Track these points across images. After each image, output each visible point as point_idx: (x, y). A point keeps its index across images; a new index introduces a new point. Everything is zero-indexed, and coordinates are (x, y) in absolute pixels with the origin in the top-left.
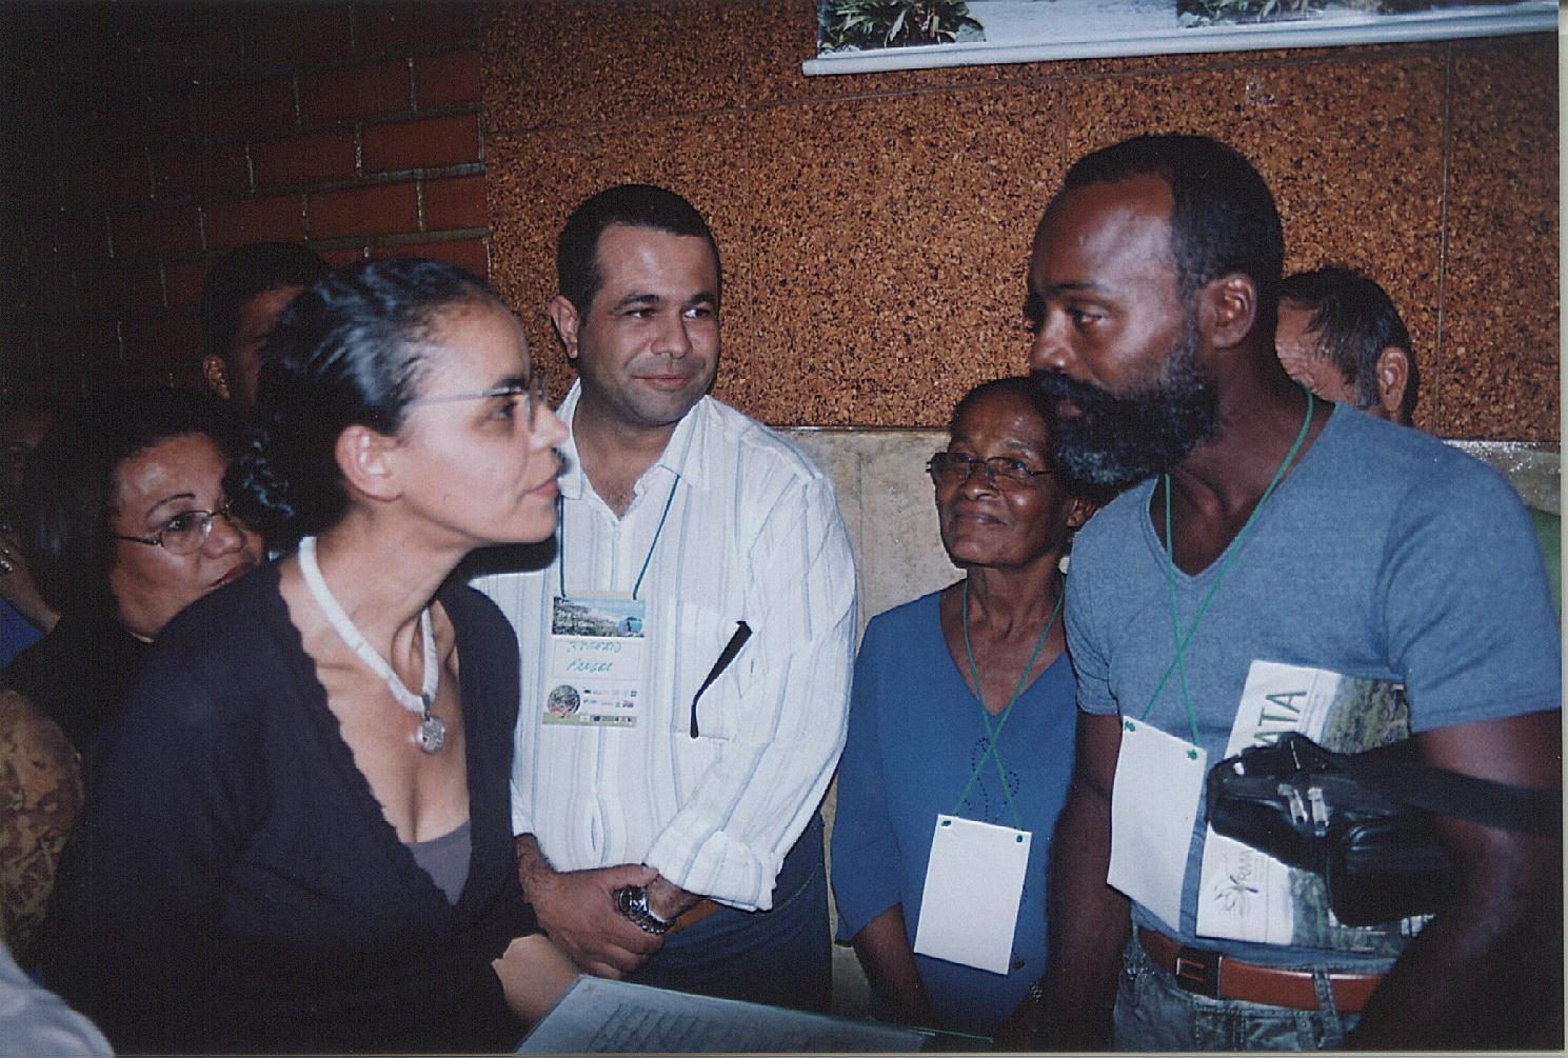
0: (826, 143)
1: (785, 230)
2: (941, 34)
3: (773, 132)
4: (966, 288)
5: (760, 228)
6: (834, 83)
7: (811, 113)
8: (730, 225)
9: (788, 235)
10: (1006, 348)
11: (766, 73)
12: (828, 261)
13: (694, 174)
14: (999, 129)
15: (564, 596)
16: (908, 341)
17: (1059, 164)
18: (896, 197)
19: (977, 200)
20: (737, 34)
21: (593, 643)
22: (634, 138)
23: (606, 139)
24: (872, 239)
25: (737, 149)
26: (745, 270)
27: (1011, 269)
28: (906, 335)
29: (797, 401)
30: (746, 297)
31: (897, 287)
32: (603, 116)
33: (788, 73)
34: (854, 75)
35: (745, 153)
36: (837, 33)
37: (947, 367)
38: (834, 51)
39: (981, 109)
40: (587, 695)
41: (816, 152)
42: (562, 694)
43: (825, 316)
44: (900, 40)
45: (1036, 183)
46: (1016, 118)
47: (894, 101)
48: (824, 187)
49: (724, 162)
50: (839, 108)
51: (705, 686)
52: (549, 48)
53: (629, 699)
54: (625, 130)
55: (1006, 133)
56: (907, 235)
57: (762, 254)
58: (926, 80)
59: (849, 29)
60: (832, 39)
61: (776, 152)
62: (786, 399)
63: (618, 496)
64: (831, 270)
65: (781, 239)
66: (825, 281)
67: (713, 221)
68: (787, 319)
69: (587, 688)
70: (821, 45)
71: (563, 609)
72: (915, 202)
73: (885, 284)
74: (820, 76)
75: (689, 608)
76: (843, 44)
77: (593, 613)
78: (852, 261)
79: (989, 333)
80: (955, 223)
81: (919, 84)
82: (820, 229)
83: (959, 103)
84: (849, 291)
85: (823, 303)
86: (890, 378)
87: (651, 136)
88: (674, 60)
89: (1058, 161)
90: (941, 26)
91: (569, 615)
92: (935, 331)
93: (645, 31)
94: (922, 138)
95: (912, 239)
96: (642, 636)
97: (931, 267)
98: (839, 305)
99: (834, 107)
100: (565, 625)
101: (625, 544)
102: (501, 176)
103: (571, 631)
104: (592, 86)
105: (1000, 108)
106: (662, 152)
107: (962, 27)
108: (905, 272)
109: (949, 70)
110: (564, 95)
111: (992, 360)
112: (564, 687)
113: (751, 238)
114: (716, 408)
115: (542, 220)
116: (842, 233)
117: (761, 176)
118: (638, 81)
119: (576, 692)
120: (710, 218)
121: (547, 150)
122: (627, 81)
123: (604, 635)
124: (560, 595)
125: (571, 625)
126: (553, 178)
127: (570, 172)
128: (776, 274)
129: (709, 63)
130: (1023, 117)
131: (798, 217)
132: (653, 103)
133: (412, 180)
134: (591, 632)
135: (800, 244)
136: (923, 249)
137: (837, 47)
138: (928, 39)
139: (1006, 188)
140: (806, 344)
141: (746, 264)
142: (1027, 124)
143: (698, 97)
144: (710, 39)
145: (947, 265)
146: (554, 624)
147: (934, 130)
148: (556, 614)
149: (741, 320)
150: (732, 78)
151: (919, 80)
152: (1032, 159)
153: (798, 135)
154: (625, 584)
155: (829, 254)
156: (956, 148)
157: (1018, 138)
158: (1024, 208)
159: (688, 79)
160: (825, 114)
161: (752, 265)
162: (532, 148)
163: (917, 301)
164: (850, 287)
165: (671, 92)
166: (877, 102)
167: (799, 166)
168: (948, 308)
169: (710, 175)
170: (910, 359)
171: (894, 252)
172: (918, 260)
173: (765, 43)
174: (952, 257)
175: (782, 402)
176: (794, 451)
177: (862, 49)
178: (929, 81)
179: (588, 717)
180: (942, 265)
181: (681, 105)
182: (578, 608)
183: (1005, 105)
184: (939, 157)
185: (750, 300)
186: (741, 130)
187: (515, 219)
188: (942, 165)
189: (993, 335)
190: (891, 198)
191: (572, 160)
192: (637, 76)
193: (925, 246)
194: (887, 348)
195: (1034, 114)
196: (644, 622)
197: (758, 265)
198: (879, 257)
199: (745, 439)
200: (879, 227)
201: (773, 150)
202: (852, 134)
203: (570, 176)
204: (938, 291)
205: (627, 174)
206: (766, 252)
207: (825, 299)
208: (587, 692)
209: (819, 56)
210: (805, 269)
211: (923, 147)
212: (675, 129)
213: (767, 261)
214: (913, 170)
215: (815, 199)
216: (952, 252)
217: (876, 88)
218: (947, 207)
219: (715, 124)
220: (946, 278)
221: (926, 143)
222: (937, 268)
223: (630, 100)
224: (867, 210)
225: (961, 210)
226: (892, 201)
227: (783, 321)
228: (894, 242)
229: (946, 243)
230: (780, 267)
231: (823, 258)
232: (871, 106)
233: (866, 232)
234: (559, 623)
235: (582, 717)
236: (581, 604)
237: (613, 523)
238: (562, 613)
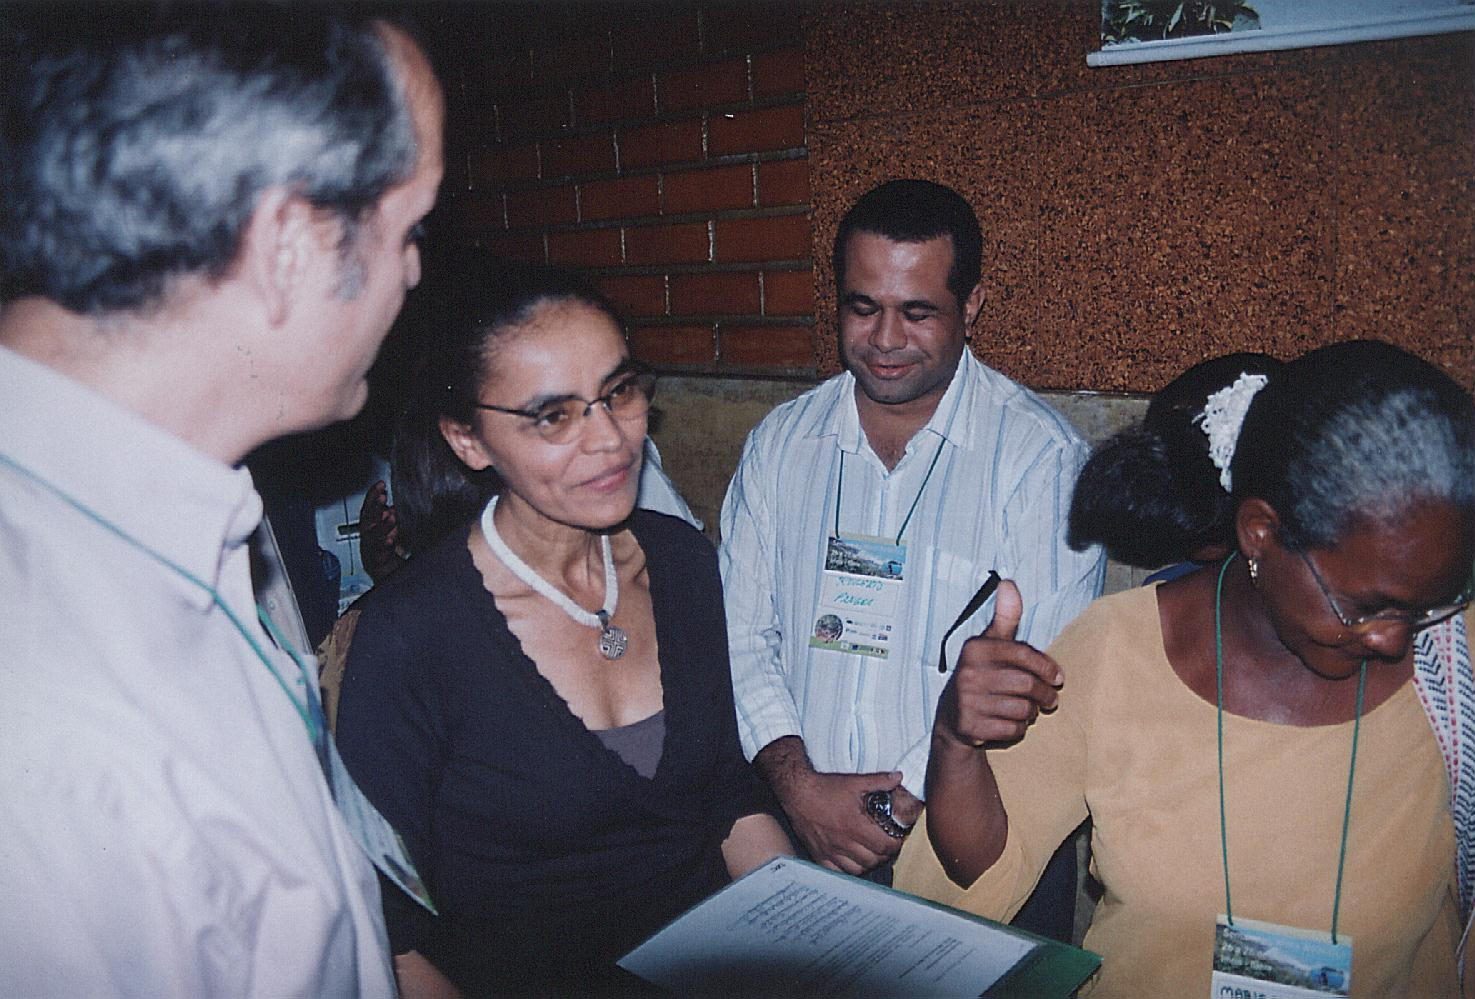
0: (1109, 129)
1: (1070, 209)
2: (1217, 24)
3: (1060, 119)
4: (1236, 266)
5: (1047, 207)
6: (1116, 74)
7: (1096, 101)
8: (1021, 205)
9: (1073, 214)
10: (1273, 322)
11: (1054, 64)
12: (1108, 239)
13: (989, 158)
14: (1272, 114)
15: (838, 537)
16: (1181, 315)
17: (1331, 147)
18: (1173, 179)
19: (1249, 182)
20: (1029, 28)
21: (859, 580)
22: (936, 125)
23: (913, 128)
24: (1149, 219)
25: (1028, 135)
26: (1032, 247)
27: (1279, 248)
28: (1179, 309)
29: (1077, 368)
30: (1034, 271)
31: (1171, 264)
32: (910, 106)
33: (1075, 64)
34: (1135, 65)
35: (1035, 138)
36: (1120, 26)
37: (1215, 339)
38: (1117, 43)
39: (1256, 94)
40: (849, 625)
41: (1099, 138)
42: (828, 621)
43: (1104, 290)
44: (1178, 32)
45: (1307, 164)
46: (1290, 102)
47: (1173, 89)
48: (1106, 169)
49: (1016, 147)
50: (1120, 97)
51: (954, 627)
52: (863, 45)
53: (885, 632)
54: (929, 118)
55: (1279, 117)
56: (1182, 215)
57: (1048, 232)
58: (1203, 69)
59: (1130, 22)
60: (1115, 31)
61: (1063, 138)
62: (1067, 366)
63: (890, 452)
64: (1111, 247)
65: (1067, 219)
66: (1105, 256)
67: (1006, 201)
68: (1070, 292)
69: (850, 619)
70: (1105, 37)
71: (836, 548)
72: (1190, 184)
73: (1160, 261)
74: (1103, 67)
75: (944, 557)
76: (1125, 36)
77: (862, 555)
78: (1130, 239)
79: (1257, 308)
80: (1227, 204)
81: (1197, 72)
82: (1101, 209)
83: (1234, 89)
84: (1127, 267)
85: (1103, 278)
86: (1163, 349)
87: (952, 123)
88: (973, 53)
89: (1329, 143)
90: (1216, 17)
91: (841, 554)
92: (1206, 306)
93: (947, 28)
94: (1198, 123)
95: (1186, 219)
96: (901, 579)
97: (1204, 245)
98: (1118, 279)
99: (1116, 95)
100: (837, 562)
101: (892, 497)
102: (822, 160)
103: (841, 568)
104: (900, 78)
105: (1274, 92)
106: (961, 138)
107: (1238, 17)
108: (1179, 249)
109: (1226, 58)
110: (876, 87)
111: (1259, 334)
112: (830, 616)
113: (1039, 217)
114: (987, 375)
116: (1121, 212)
117: (1049, 159)
118: (941, 74)
119: (840, 621)
120: (1003, 199)
121: (861, 136)
122: (931, 74)
123: (869, 574)
124: (835, 536)
125: (841, 563)
126: (867, 162)
127: (880, 157)
128: (1061, 250)
130: (1296, 101)
131: (1081, 197)
132: (954, 93)
133: (748, 163)
134: (857, 571)
135: (1084, 223)
136: (1197, 228)
137: (1119, 39)
138: (1204, 29)
139: (1278, 170)
140: (1087, 315)
141: (1034, 241)
142: (1299, 108)
143: (994, 87)
144: (1005, 35)
145: (1220, 244)
146: (828, 561)
148: (830, 552)
149: (1029, 292)
150: (1024, 69)
151: (1196, 68)
152: (1304, 142)
153: (1083, 121)
154: (891, 533)
155: (1110, 232)
156: (1230, 133)
157: (1290, 122)
158: (1294, 190)
159: (985, 71)
160: (1108, 102)
161: (1039, 242)
162: (849, 136)
163: (1189, 277)
164: (1128, 263)
165: (970, 83)
166: (1157, 90)
167: (1083, 151)
168: (1219, 284)
169: (1004, 159)
170: (1182, 332)
171: (1170, 231)
172: (1192, 239)
173: (1054, 36)
174: (1224, 236)
175: (1064, 368)
176: (1054, 417)
177: (1142, 41)
178: (1206, 69)
179: (848, 645)
180: (1215, 244)
181: (978, 96)
182: (849, 549)
183: (1279, 90)
184: (1214, 141)
185: (1038, 273)
186: (1031, 118)
187: (834, 198)
188: (1216, 149)
189: (1261, 311)
190: (1169, 180)
192: (940, 70)
193: (1199, 226)
194: (1160, 321)
195: (1307, 98)
196: (903, 566)
197: (1045, 242)
198: (1156, 235)
199: (1009, 403)
200: (1155, 208)
201: (1060, 136)
202: (1133, 121)
203: (880, 160)
204: (1209, 269)
205: (929, 158)
206: (1052, 230)
207: (1105, 274)
208: (850, 622)
209: (1103, 48)
210: (1087, 247)
211: (1199, 132)
212: (973, 117)
213: (1053, 239)
214: (1189, 153)
215: (1097, 182)
216: (1224, 232)
217: (1156, 77)
218: (1220, 189)
219: (1008, 112)
220: (1217, 256)
221: (1202, 127)
222: (1209, 247)
223: (933, 91)
224: (1145, 192)
225: (1233, 191)
226: (1169, 183)
227: (1067, 294)
228: (1170, 222)
229: (1219, 223)
230: (1064, 244)
231: (1104, 236)
232: (1150, 94)
233: (1144, 213)
234: (832, 561)
235: (842, 644)
236: (852, 545)
237: (884, 476)
238: (835, 552)
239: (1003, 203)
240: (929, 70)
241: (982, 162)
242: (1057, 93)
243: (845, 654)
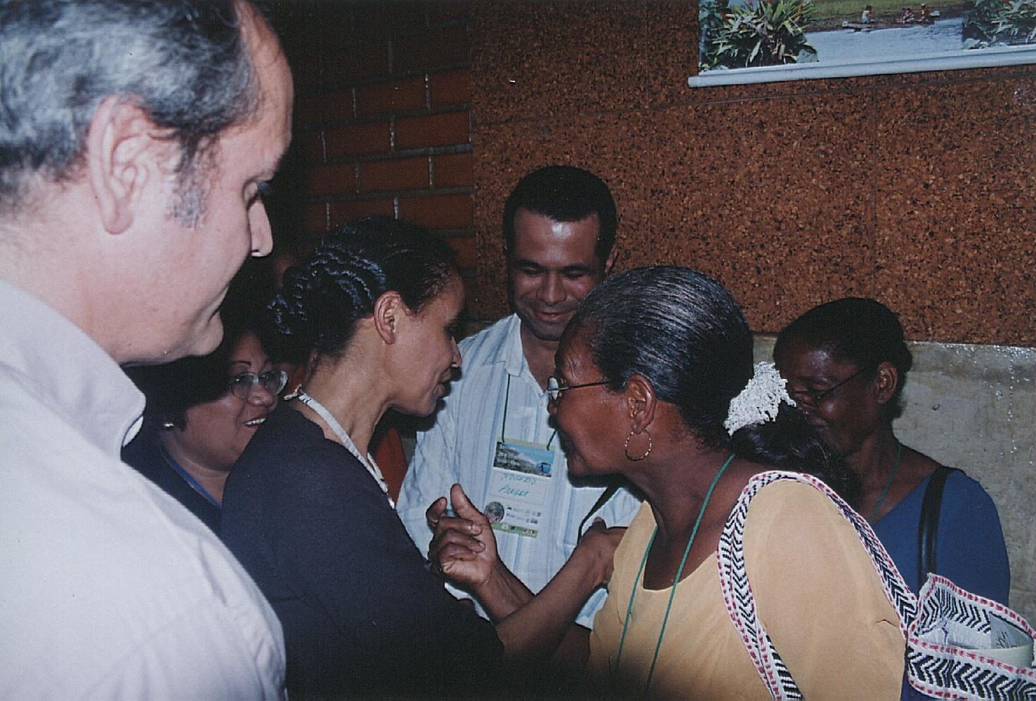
0: (704, 133)
1: (674, 192)
2: (786, 57)
3: (667, 125)
4: (801, 237)
5: (656, 191)
6: (710, 92)
7: (694, 112)
8: (636, 188)
9: (676, 195)
10: (828, 278)
11: (662, 85)
12: (704, 215)
13: (612, 153)
14: (827, 124)
15: (504, 442)
16: (759, 272)
17: (870, 149)
18: (753, 171)
19: (810, 174)
20: (643, 57)
21: (518, 476)
22: (572, 128)
23: (554, 130)
24: (735, 200)
25: (642, 136)
26: (646, 220)
27: (833, 223)
28: (757, 267)
30: (647, 239)
31: (752, 234)
32: (551, 113)
33: (678, 85)
34: (724, 86)
35: (647, 139)
36: (713, 57)
37: (785, 291)
38: (710, 69)
39: (815, 110)
40: (509, 510)
41: (697, 139)
42: (494, 507)
43: (701, 253)
44: (756, 62)
45: (853, 162)
46: (839, 116)
47: (752, 104)
48: (702, 163)
49: (633, 145)
50: (714, 108)
51: (589, 515)
52: (516, 68)
53: (536, 518)
54: (566, 122)
55: (832, 126)
56: (760, 198)
57: (658, 209)
58: (775, 90)
59: (721, 54)
60: (708, 60)
61: (669, 139)
63: (545, 377)
64: (706, 221)
65: (672, 199)
66: (701, 228)
67: (625, 185)
68: (674, 255)
69: (510, 507)
70: (702, 65)
71: (502, 451)
72: (766, 175)
73: (744, 233)
74: (700, 87)
76: (716, 65)
77: (521, 457)
78: (720, 216)
79: (817, 268)
80: (794, 190)
81: (770, 92)
82: (698, 192)
83: (798, 106)
84: (718, 237)
85: (699, 244)
86: (745, 298)
87: (583, 127)
88: (600, 75)
89: (869, 146)
90: (786, 51)
91: (506, 455)
92: (778, 265)
93: (580, 56)
94: (772, 129)
95: (763, 200)
96: (550, 476)
97: (776, 221)
98: (711, 245)
99: (710, 108)
100: (503, 462)
102: (484, 153)
103: (505, 466)
104: (544, 93)
105: (828, 108)
106: (591, 138)
107: (802, 51)
108: (758, 224)
109: (792, 83)
110: (526, 99)
111: (818, 287)
112: (495, 503)
113: (651, 197)
115: (509, 182)
116: (713, 195)
117: (658, 155)
118: (575, 90)
119: (502, 507)
120: (623, 183)
121: (513, 135)
122: (568, 90)
123: (526, 472)
124: (501, 441)
125: (506, 462)
126: (518, 155)
127: (529, 151)
128: (667, 223)
129: (623, 78)
130: (845, 115)
131: (683, 183)
132: (586, 104)
133: (426, 155)
134: (518, 469)
135: (685, 202)
136: (771, 208)
137: (712, 67)
138: (777, 61)
139: (831, 166)
141: (646, 216)
142: (847, 120)
143: (616, 101)
144: (624, 61)
145: (788, 219)
146: (496, 460)
147: (780, 124)
148: (497, 453)
149: (643, 254)
150: (640, 88)
151: (770, 90)
152: (851, 145)
153: (684, 127)
154: (543, 441)
155: (704, 210)
156: (796, 137)
157: (840, 130)
158: (843, 180)
159: (609, 89)
160: (703, 113)
161: (651, 217)
162: (504, 135)
163: (765, 244)
164: (718, 234)
165: (597, 97)
166: (740, 105)
167: (684, 149)
168: (788, 250)
169: (623, 154)
170: (760, 285)
171: (750, 209)
172: (767, 216)
173: (662, 63)
174: (792, 214)
177: (730, 68)
178: (777, 90)
179: (507, 527)
180: (784, 221)
181: (603, 106)
182: (512, 451)
183: (832, 107)
184: (784, 144)
185: (650, 240)
186: (645, 123)
187: (492, 182)
188: (785, 150)
189: (819, 269)
190: (749, 172)
191: (530, 143)
192: (575, 87)
193: (772, 206)
194: (744, 276)
195: (853, 113)
196: (552, 466)
197: (655, 216)
198: (739, 212)
200: (739, 192)
201: (667, 137)
202: (722, 127)
203: (528, 154)
204: (781, 238)
205: (567, 153)
206: (661, 208)
207: (701, 242)
208: (510, 508)
209: (700, 74)
210: (687, 221)
211: (772, 136)
212: (600, 122)
213: (661, 214)
214: (765, 152)
215: (695, 172)
216: (791, 210)
217: (740, 95)
218: (788, 179)
219: (626, 119)
220: (786, 229)
221: (774, 133)
222: (780, 222)
223: (570, 103)
224: (731, 180)
225: (798, 181)
226: (749, 174)
227: (672, 256)
228: (750, 202)
229: (787, 204)
230: (670, 219)
231: (700, 213)
232: (735, 108)
233: (731, 195)
234: (499, 460)
235: (504, 525)
236: (514, 449)
237: (539, 394)
238: (501, 454)
239: (623, 187)
240: (566, 88)
241: (607, 156)
242: (663, 106)
243: (506, 533)
